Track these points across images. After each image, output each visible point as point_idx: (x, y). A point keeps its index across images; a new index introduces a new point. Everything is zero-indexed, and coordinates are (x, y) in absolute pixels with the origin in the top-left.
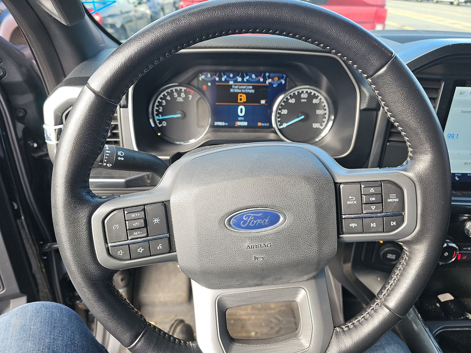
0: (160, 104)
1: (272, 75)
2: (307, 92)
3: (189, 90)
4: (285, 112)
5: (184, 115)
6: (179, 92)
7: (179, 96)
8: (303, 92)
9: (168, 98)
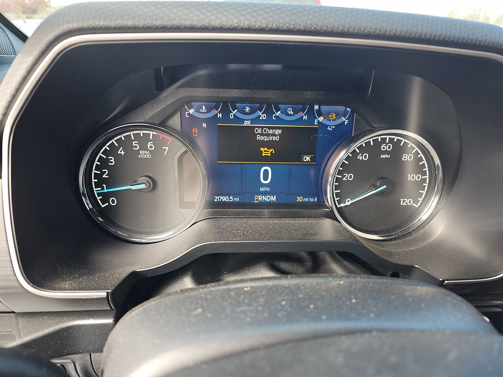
0: (104, 163)
1: (324, 108)
2: (391, 140)
3: (162, 135)
4: (349, 177)
5: (154, 184)
6: (143, 141)
7: (143, 147)
8: (384, 140)
9: (121, 152)
